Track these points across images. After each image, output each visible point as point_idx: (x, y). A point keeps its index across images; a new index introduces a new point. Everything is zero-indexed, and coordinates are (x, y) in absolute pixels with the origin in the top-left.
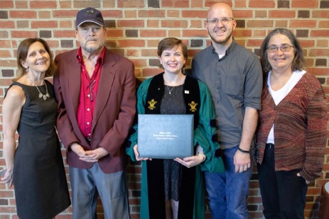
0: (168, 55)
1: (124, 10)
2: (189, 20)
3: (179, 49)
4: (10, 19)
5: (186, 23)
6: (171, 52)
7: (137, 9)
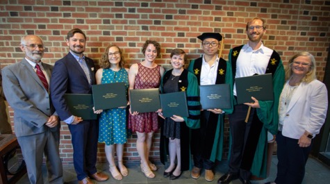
0: (175, 58)
1: (128, 31)
2: (165, 38)
3: (182, 57)
4: (61, 35)
5: (163, 40)
6: (178, 57)
7: (136, 31)
